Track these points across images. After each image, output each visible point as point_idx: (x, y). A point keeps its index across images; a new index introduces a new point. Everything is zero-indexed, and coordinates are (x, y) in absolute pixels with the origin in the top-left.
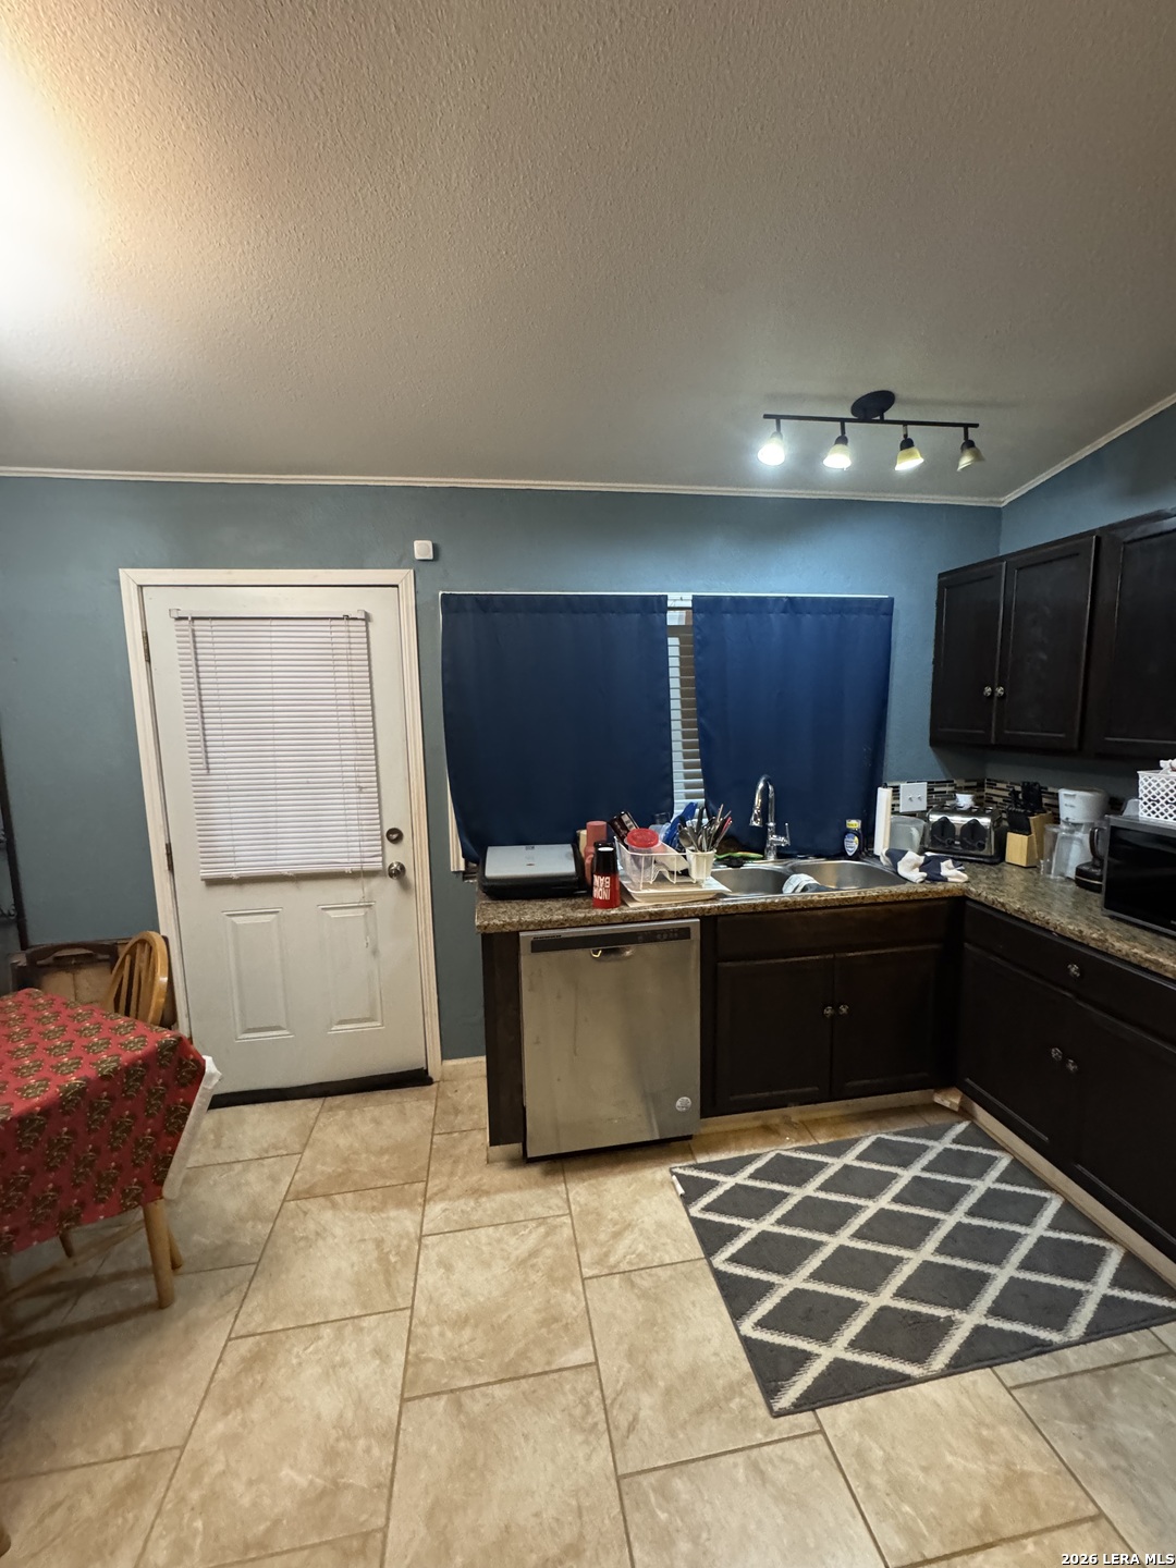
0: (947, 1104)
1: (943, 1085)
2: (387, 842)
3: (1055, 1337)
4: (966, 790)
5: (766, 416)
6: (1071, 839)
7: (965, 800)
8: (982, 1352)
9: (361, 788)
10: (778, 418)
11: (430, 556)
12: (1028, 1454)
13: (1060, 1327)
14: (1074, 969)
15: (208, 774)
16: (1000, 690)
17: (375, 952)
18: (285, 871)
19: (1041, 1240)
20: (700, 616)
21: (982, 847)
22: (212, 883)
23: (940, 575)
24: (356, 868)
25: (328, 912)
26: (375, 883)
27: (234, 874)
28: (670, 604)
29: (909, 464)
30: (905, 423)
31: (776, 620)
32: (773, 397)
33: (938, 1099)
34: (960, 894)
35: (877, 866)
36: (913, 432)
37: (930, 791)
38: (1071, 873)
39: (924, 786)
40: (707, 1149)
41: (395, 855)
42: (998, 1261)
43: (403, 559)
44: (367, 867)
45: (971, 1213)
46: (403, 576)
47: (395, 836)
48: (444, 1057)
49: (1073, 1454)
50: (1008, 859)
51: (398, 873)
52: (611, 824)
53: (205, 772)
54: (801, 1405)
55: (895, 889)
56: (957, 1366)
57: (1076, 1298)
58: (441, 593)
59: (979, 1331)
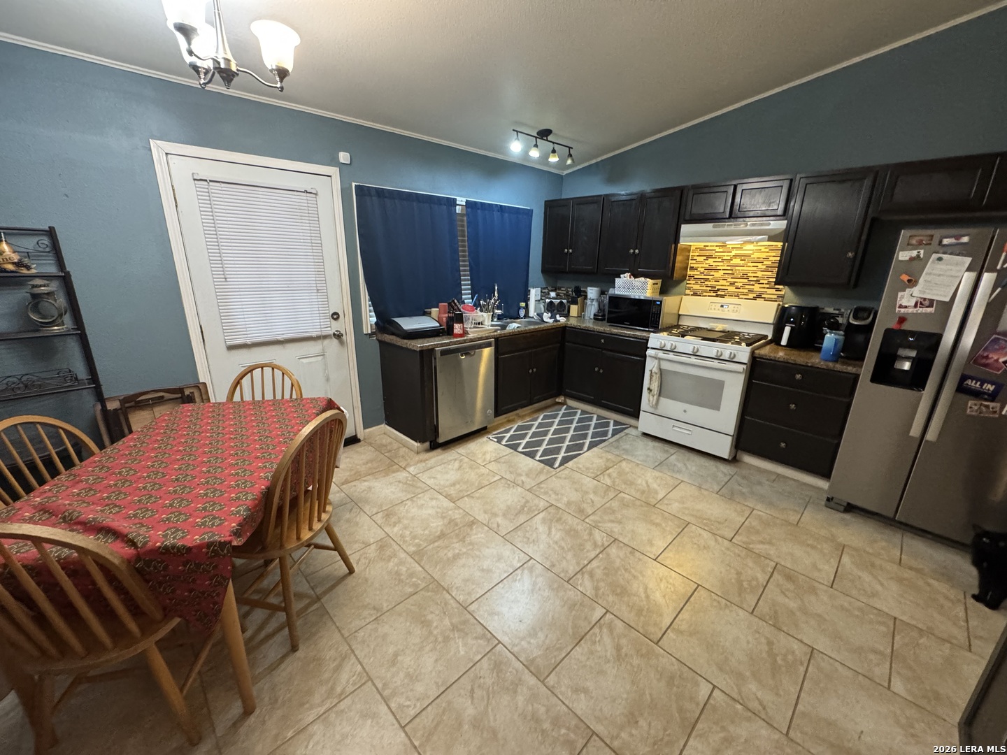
0: (560, 401)
1: (558, 395)
2: (332, 320)
3: (606, 438)
4: (552, 291)
5: (514, 130)
6: (592, 305)
7: (553, 294)
8: (592, 445)
9: (318, 290)
10: (517, 132)
11: (349, 162)
12: (610, 456)
13: (606, 436)
14: (603, 341)
15: (226, 281)
16: (571, 251)
17: (328, 380)
18: (279, 338)
19: (595, 424)
20: (469, 210)
21: (564, 311)
22: (231, 348)
23: (546, 201)
24: (319, 334)
25: (301, 360)
26: (326, 342)
27: (248, 341)
28: (458, 203)
29: (554, 159)
30: (554, 143)
31: (496, 214)
32: (517, 123)
33: (557, 400)
34: (564, 325)
35: (533, 320)
36: (557, 147)
37: (541, 292)
38: (592, 317)
39: (540, 289)
40: (495, 430)
41: (335, 326)
42: (588, 430)
43: (333, 162)
44: (324, 333)
45: (577, 423)
46: (334, 171)
47: (335, 317)
48: (365, 428)
49: (618, 453)
50: (571, 315)
51: (338, 336)
52: (449, 304)
53: (224, 280)
54: (560, 466)
55: (542, 326)
56: (589, 449)
57: (608, 431)
58: (354, 184)
59: (590, 442)
